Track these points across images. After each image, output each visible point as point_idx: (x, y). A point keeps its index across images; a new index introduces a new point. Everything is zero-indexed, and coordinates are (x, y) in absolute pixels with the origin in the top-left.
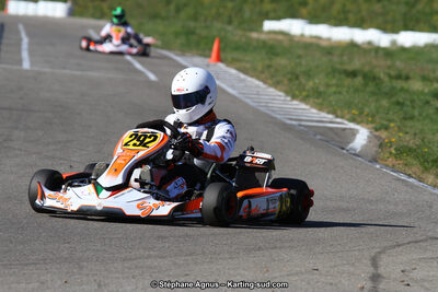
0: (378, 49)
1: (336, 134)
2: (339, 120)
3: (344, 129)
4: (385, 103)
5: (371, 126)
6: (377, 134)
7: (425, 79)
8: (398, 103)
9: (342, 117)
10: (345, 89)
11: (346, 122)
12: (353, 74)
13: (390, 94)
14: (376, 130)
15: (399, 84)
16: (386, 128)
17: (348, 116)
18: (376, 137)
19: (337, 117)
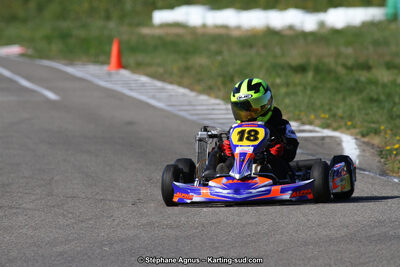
0: (304, 35)
1: (315, 144)
2: (307, 127)
3: (323, 138)
4: (354, 101)
5: (353, 131)
6: (366, 139)
7: (390, 66)
8: (372, 100)
9: (311, 123)
10: (299, 89)
11: (317, 129)
12: (302, 69)
13: (357, 88)
14: (363, 136)
15: (363, 76)
16: (377, 132)
17: (318, 122)
18: (367, 144)
19: (303, 124)
